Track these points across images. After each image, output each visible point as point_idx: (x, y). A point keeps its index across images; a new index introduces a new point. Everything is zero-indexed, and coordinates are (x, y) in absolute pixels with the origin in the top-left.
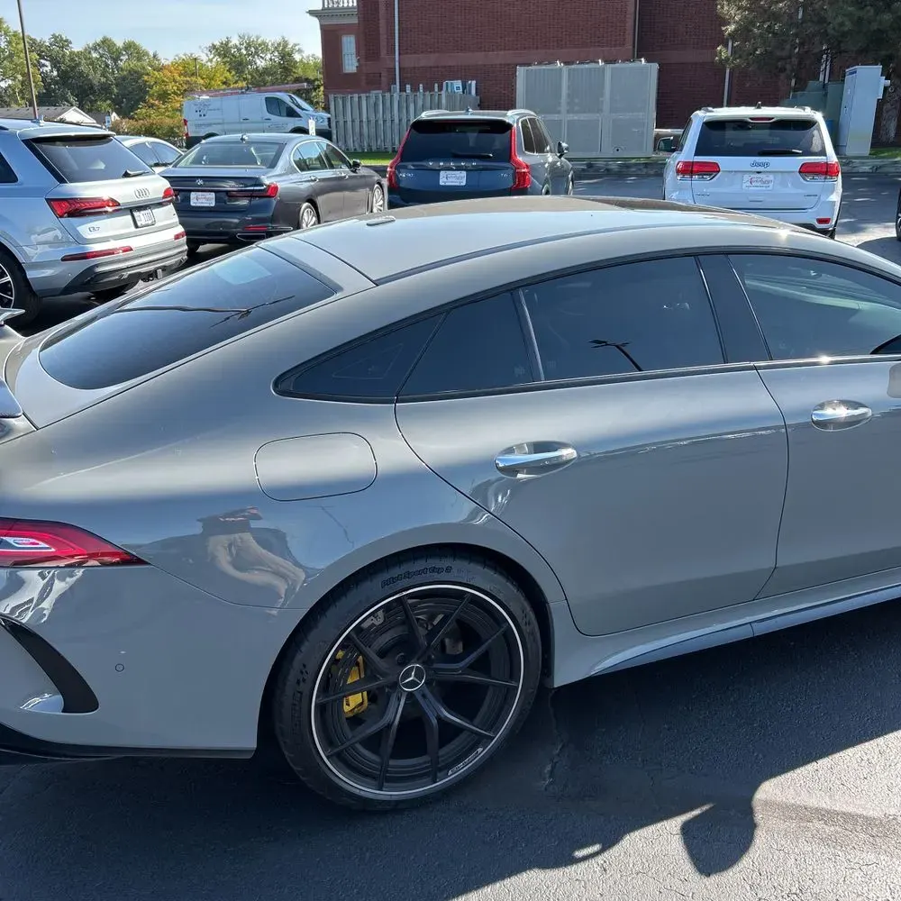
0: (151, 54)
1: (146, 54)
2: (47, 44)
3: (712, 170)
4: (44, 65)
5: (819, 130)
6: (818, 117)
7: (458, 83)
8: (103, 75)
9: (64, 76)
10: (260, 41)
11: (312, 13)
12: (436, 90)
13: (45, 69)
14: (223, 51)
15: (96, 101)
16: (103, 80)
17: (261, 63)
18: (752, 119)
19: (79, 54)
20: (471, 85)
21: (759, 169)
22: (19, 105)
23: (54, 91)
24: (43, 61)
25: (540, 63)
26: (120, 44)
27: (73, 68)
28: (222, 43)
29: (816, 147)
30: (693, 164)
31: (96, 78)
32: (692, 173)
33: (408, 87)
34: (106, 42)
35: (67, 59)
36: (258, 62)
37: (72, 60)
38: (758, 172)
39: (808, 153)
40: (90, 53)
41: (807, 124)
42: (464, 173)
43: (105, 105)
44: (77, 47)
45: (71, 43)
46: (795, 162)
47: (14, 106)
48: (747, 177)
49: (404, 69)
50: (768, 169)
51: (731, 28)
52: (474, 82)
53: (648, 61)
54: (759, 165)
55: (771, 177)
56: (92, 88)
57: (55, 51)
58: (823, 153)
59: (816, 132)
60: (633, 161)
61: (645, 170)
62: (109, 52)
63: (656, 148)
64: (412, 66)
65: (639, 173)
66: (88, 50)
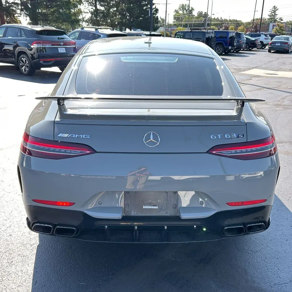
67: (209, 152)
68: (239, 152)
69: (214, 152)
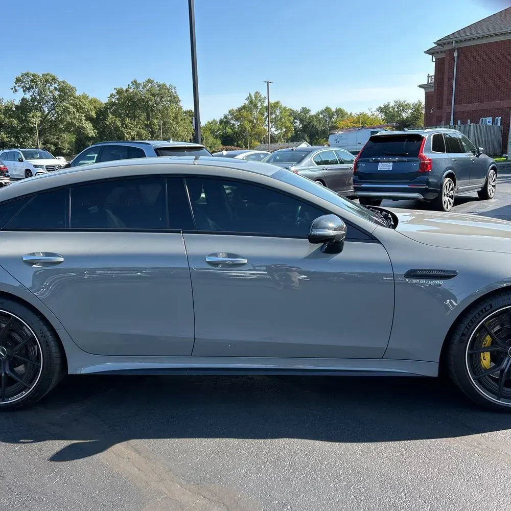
0: (349, 114)
1: (347, 114)
2: (299, 112)
4: (296, 123)
8: (323, 126)
9: (305, 127)
10: (406, 103)
11: (421, 86)
12: (469, 123)
13: (296, 124)
14: (384, 110)
15: (319, 139)
16: (323, 128)
17: (405, 115)
19: (313, 116)
20: (498, 119)
22: (282, 142)
23: (299, 134)
24: (296, 121)
26: (334, 110)
27: (309, 123)
28: (385, 106)
31: (320, 128)
33: (459, 121)
34: (327, 110)
35: (307, 119)
36: (404, 115)
37: (309, 119)
40: (319, 115)
42: (391, 164)
43: (323, 140)
44: (313, 113)
45: (310, 111)
47: (279, 142)
49: (456, 112)
52: (500, 118)
56: (317, 132)
57: (302, 116)
62: (328, 114)
64: (462, 110)
66: (318, 114)
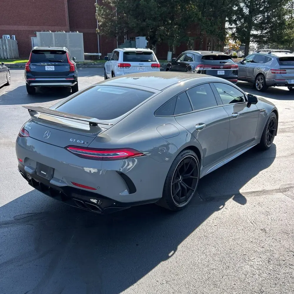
3: (129, 66)
5: (154, 55)
6: (152, 51)
7: (8, 36)
18: (137, 52)
20: (13, 37)
21: (141, 65)
25: (44, 31)
29: (154, 60)
30: (123, 64)
32: (123, 67)
38: (141, 66)
39: (152, 61)
41: (151, 53)
42: (53, 67)
46: (150, 64)
48: (138, 68)
50: (143, 65)
51: (100, 23)
52: (14, 36)
53: (79, 32)
54: (141, 64)
55: (144, 68)
58: (156, 61)
59: (153, 56)
60: (80, 63)
61: (84, 66)
63: (86, 59)
65: (82, 66)
67: (66, 148)
68: (80, 152)
69: (68, 149)
